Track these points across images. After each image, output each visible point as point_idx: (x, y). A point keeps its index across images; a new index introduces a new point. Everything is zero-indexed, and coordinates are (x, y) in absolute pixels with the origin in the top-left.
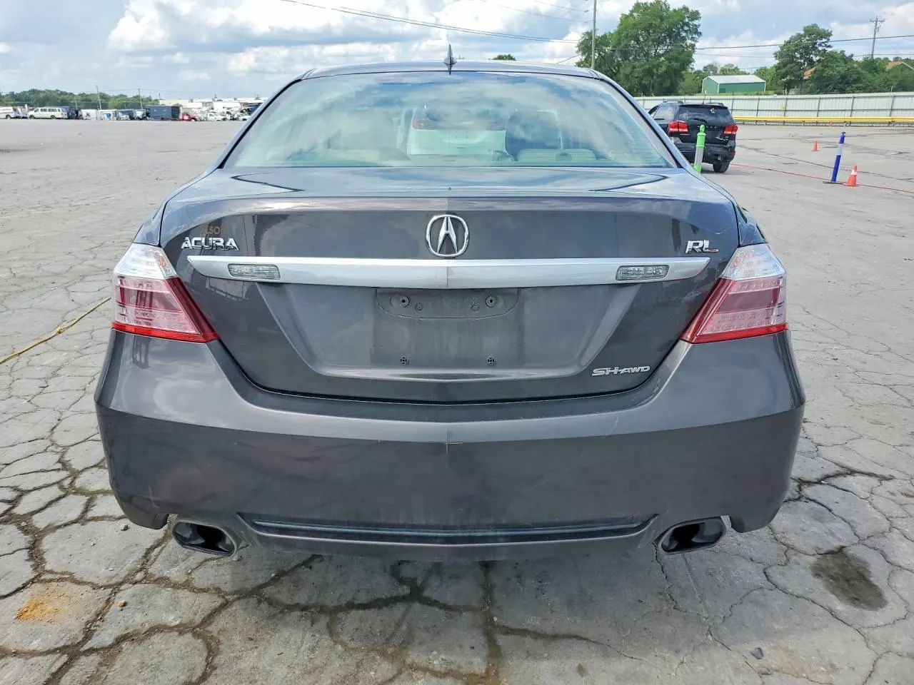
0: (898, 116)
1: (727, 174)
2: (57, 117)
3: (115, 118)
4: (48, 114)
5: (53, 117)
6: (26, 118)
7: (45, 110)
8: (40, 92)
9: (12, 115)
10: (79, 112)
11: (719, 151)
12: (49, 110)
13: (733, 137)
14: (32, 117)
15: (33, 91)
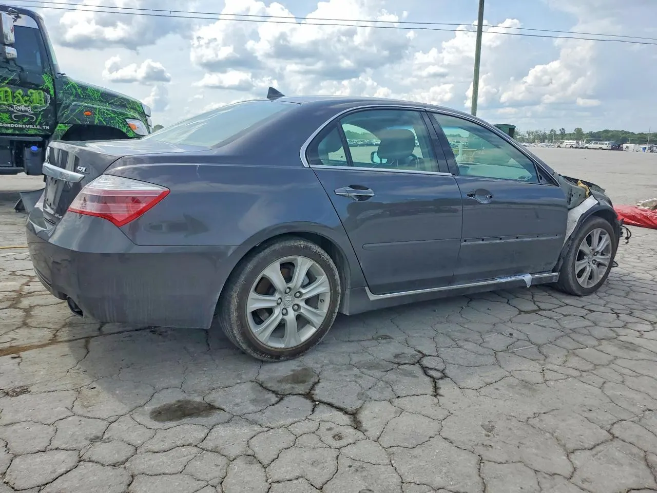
2: (603, 148)
3: (649, 151)
4: (598, 146)
5: (601, 148)
6: (583, 148)
7: (597, 143)
8: (610, 131)
9: (574, 146)
10: (621, 146)
12: (600, 144)
14: (587, 148)
15: (606, 131)
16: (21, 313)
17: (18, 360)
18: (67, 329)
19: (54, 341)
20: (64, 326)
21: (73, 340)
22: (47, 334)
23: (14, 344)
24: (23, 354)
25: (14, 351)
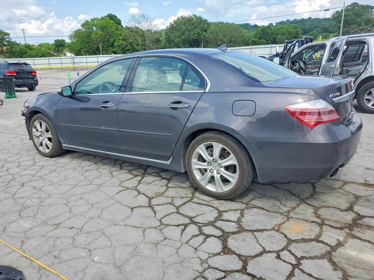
0: (52, 66)
1: (36, 91)
11: (32, 82)
13: (35, 76)
16: (356, 208)
17: (366, 179)
18: (335, 187)
19: (345, 183)
20: (335, 189)
21: (336, 180)
22: (347, 188)
23: (366, 188)
24: (363, 182)
25: (367, 185)
